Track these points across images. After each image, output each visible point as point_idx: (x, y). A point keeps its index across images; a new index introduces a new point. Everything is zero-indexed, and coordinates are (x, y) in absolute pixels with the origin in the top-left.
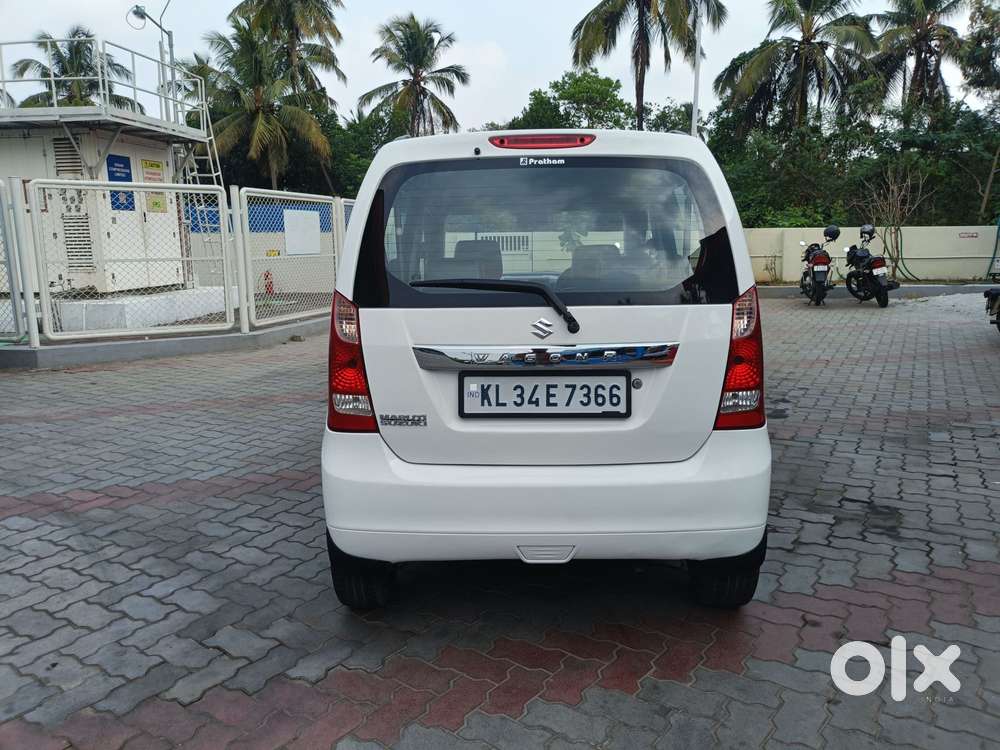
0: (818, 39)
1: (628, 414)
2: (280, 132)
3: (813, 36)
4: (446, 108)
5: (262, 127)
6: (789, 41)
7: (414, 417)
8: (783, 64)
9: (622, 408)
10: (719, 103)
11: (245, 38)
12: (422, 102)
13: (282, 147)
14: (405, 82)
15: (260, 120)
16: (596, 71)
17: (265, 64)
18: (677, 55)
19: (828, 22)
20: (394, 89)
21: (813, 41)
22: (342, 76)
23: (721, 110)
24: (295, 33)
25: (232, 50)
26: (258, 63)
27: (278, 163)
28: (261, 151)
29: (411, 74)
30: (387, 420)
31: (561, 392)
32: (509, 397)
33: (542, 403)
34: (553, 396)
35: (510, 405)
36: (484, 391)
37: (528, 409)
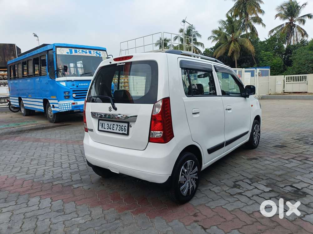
2: (238, 47)
4: (303, 30)
5: (232, 46)
9: (126, 133)
11: (230, 20)
12: (293, 29)
13: (238, 52)
14: (287, 23)
15: (232, 44)
17: (235, 27)
20: (283, 26)
22: (264, 25)
24: (247, 15)
25: (226, 24)
26: (233, 26)
27: (237, 56)
28: (231, 53)
29: (289, 20)
30: (89, 129)
31: (115, 126)
32: (106, 127)
33: (112, 129)
34: (114, 127)
35: (106, 128)
36: (102, 124)
37: (109, 130)
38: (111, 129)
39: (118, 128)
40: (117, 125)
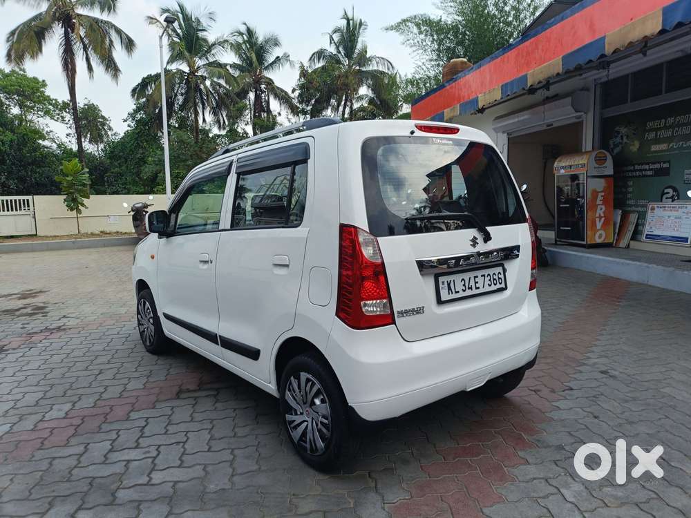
0: (200, 74)
1: (506, 288)
3: (197, 71)
6: (181, 72)
7: (417, 308)
8: (177, 86)
9: (503, 286)
10: (135, 107)
16: (24, 71)
18: (99, 68)
19: (205, 63)
21: (196, 74)
23: (136, 112)
30: (401, 313)
31: (480, 280)
32: (459, 287)
33: (474, 288)
34: (477, 282)
35: (461, 291)
36: (449, 285)
37: (469, 293)
38: (470, 288)
39: (487, 282)
40: (483, 276)
